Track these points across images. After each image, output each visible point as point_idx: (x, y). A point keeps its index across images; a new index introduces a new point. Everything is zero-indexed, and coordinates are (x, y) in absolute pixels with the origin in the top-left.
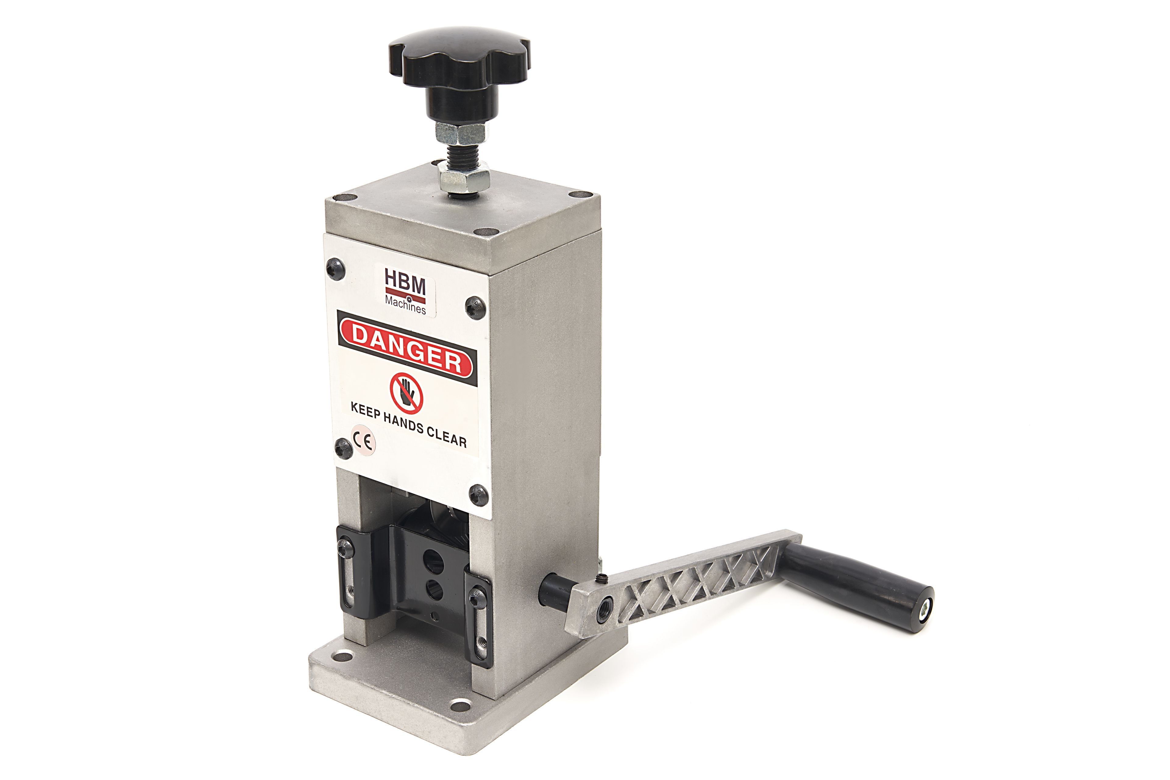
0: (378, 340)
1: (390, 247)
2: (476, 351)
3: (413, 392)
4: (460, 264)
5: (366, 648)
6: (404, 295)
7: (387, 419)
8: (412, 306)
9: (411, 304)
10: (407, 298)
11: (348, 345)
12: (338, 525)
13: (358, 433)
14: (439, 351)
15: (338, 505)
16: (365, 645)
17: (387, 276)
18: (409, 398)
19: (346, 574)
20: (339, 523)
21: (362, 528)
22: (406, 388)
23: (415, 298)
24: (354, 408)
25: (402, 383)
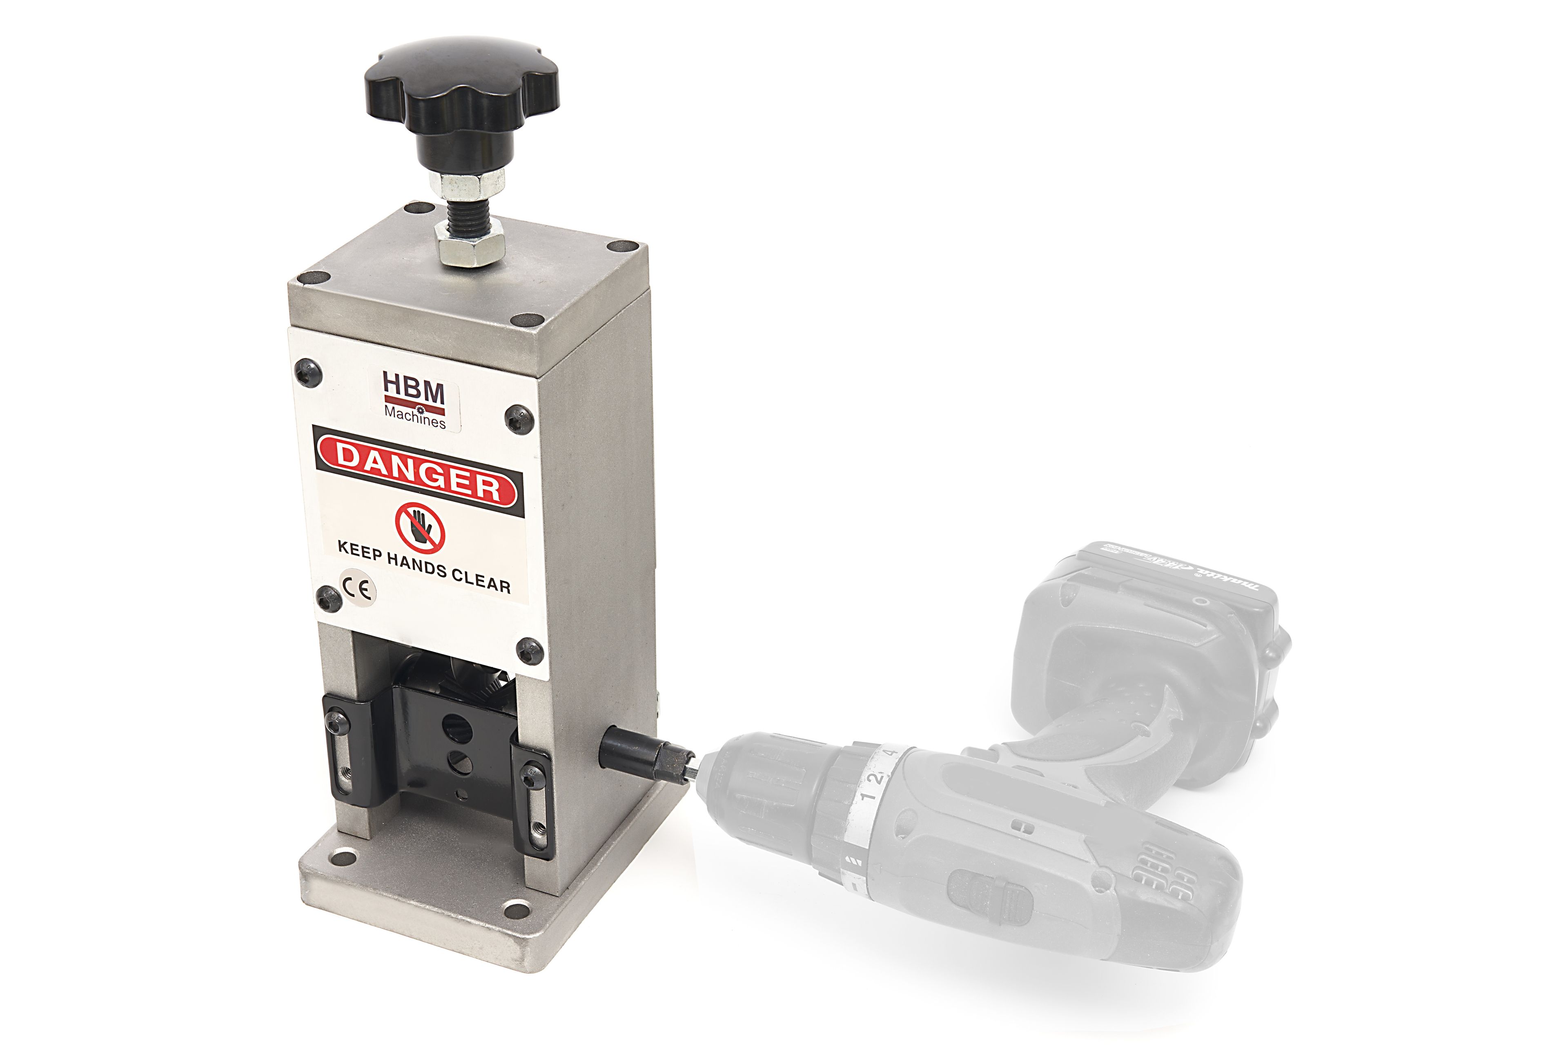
0: (375, 462)
1: (388, 343)
2: (522, 474)
3: (430, 526)
4: (495, 364)
5: (371, 842)
6: (413, 405)
7: (393, 561)
8: (424, 418)
9: (423, 416)
10: (417, 409)
11: (330, 469)
12: (324, 694)
13: (350, 579)
14: (467, 474)
15: (323, 668)
16: (368, 839)
17: (387, 382)
18: (425, 534)
19: (338, 753)
20: (325, 690)
21: (358, 696)
22: (419, 522)
23: (428, 409)
24: (342, 549)
25: (413, 515)
